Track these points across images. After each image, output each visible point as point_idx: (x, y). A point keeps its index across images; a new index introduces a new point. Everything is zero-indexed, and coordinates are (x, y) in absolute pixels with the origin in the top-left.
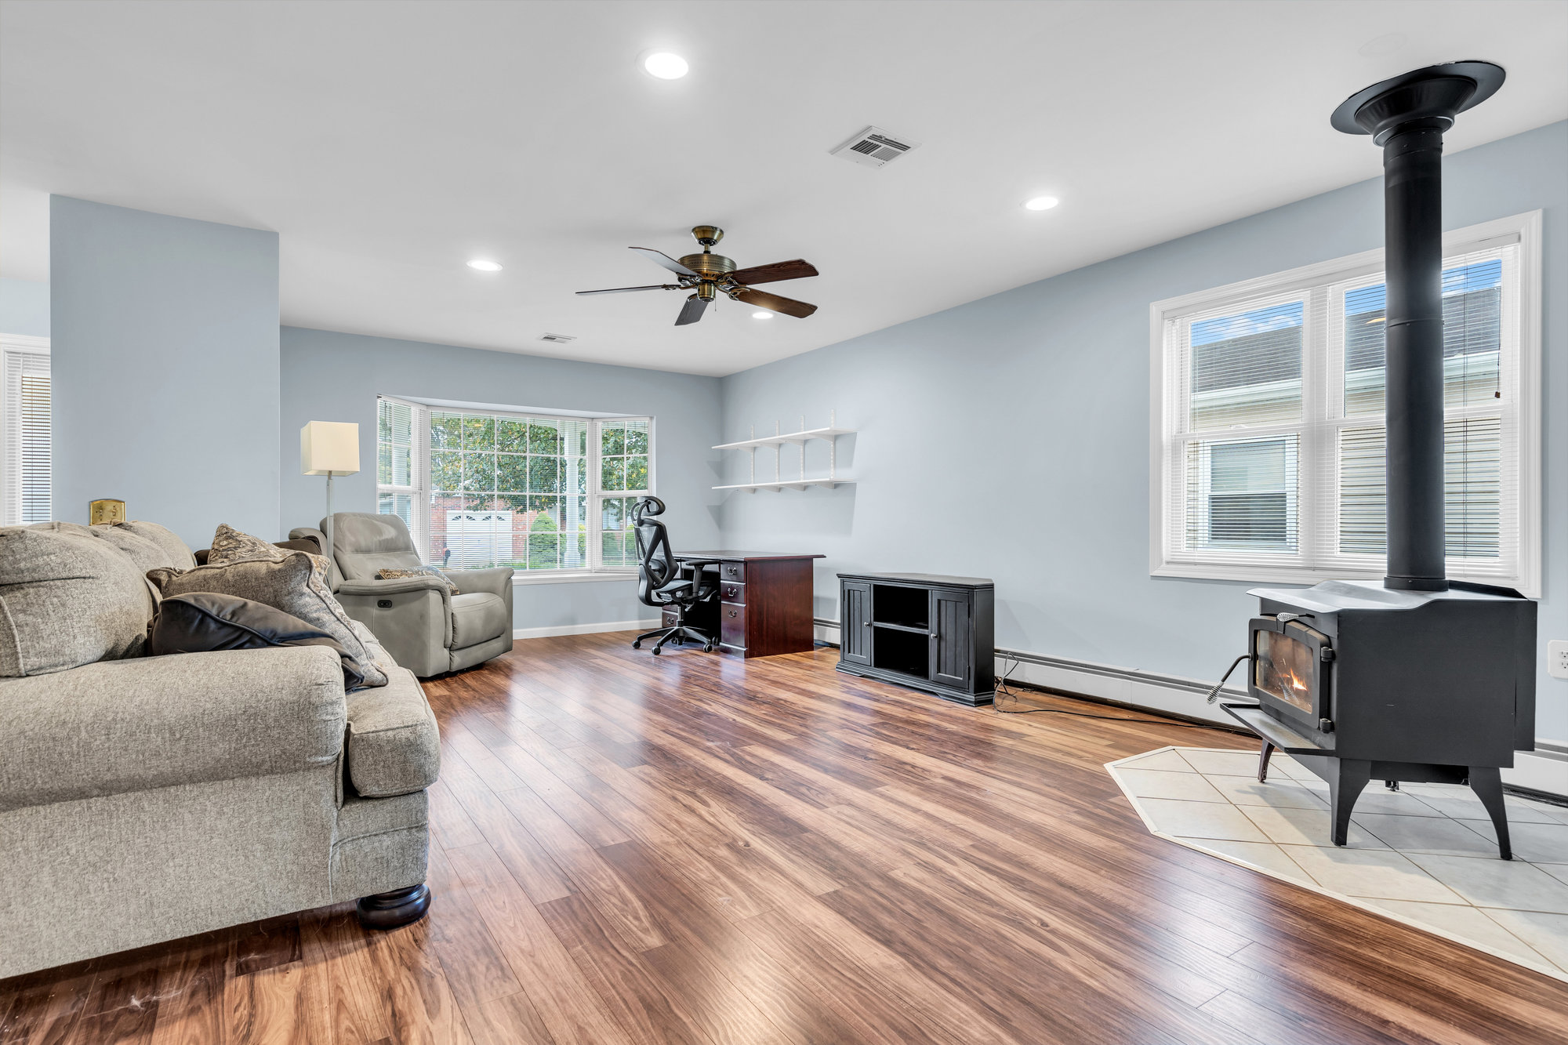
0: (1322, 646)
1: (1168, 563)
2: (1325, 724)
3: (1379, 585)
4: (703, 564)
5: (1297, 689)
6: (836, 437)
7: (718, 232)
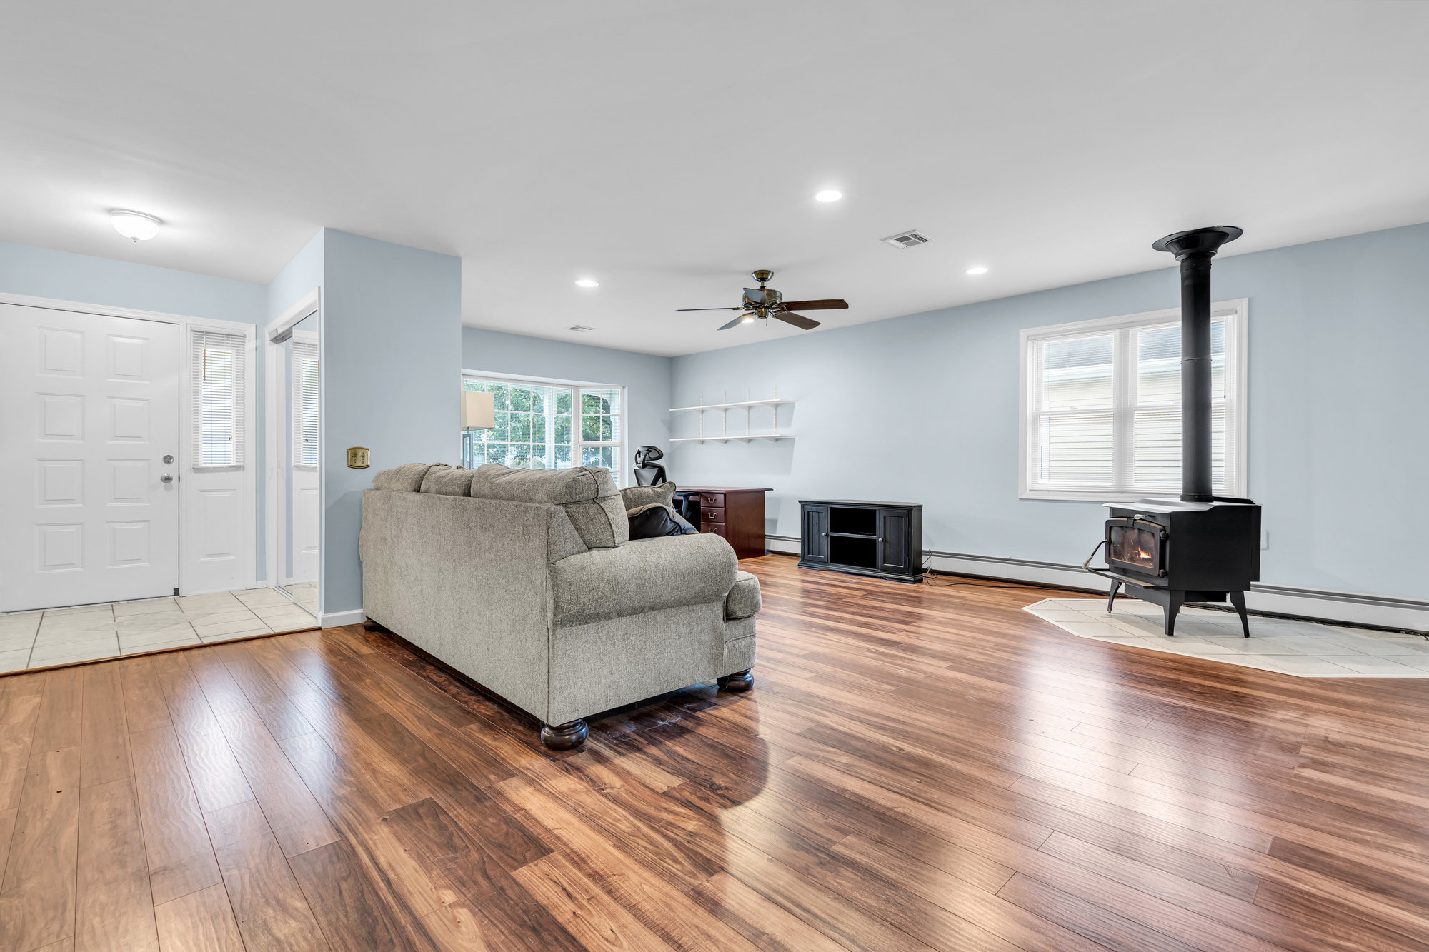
0: (1161, 531)
1: (1031, 490)
2: (1163, 572)
3: (1178, 500)
4: (689, 495)
5: (1143, 558)
6: (777, 405)
7: (771, 274)
